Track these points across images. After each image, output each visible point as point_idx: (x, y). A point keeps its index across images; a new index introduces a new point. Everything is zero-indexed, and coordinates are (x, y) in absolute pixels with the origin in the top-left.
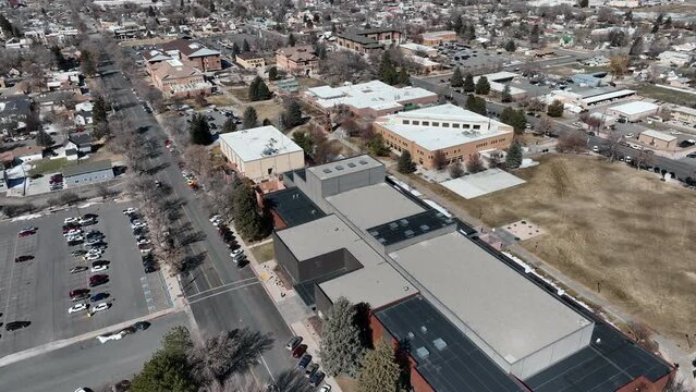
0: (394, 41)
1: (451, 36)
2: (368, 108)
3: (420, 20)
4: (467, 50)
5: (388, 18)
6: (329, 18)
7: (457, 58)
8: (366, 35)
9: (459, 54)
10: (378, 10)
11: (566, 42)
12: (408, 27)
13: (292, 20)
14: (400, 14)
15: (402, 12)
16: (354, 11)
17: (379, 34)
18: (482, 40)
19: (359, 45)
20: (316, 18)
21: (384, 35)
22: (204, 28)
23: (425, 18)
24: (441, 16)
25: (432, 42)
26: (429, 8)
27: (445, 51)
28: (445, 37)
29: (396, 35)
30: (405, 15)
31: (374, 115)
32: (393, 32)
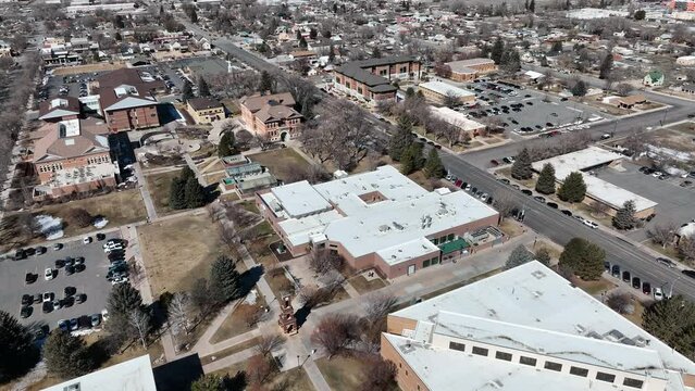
0: (412, 75)
1: (488, 66)
2: (373, 256)
3: (442, 37)
4: (515, 92)
5: (402, 36)
6: (328, 35)
7: (505, 109)
8: (374, 68)
9: (507, 101)
10: (390, 22)
11: (654, 80)
12: (429, 52)
13: (283, 36)
14: (416, 29)
15: (418, 25)
16: (361, 23)
17: (391, 65)
18: (534, 75)
19: (362, 86)
20: (313, 34)
21: (398, 67)
22: (171, 48)
23: (448, 36)
24: (468, 31)
25: (464, 77)
26: (451, 21)
27: (486, 92)
28: (480, 67)
29: (415, 67)
30: (423, 31)
31: (385, 271)
32: (411, 63)
